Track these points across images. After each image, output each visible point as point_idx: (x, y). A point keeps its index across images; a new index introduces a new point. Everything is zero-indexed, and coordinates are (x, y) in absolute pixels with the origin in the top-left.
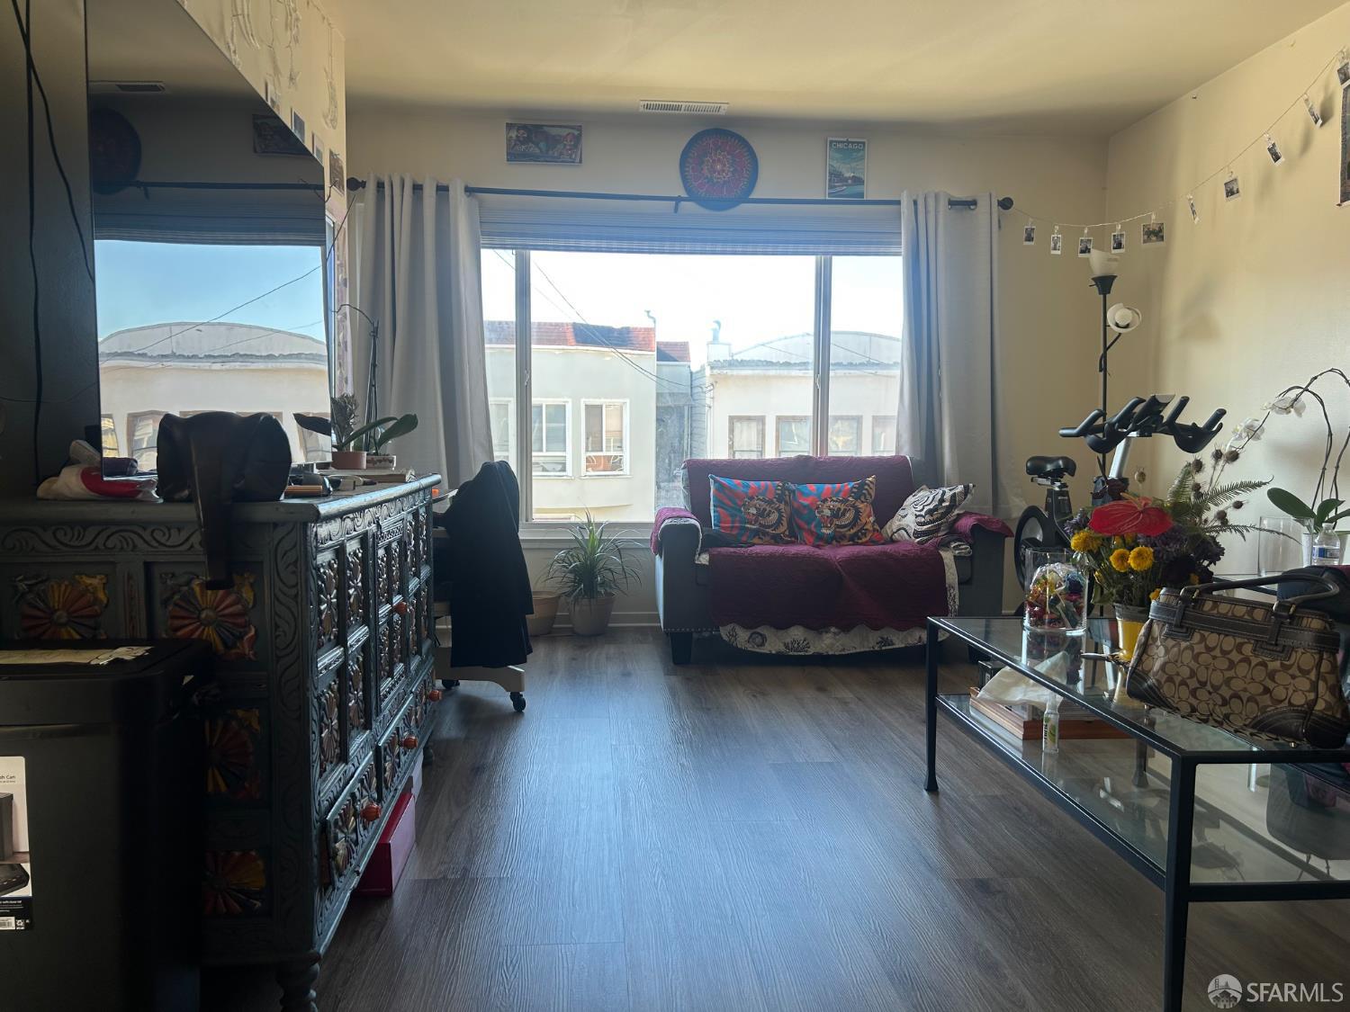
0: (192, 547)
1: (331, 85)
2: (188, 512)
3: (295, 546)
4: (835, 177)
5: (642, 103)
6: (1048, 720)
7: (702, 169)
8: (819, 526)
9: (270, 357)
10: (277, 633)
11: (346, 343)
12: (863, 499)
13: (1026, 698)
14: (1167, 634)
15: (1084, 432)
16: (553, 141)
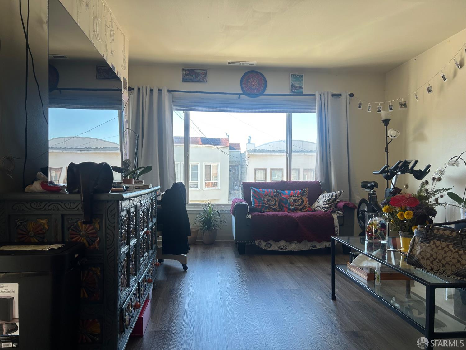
0: (78, 209)
1: (124, 56)
2: (78, 197)
3: (114, 209)
4: (293, 86)
5: (228, 62)
6: (376, 273)
7: (248, 84)
8: (290, 205)
9: (97, 149)
10: (107, 240)
11: (127, 142)
12: (304, 196)
13: (368, 265)
14: (421, 241)
15: (382, 173)
16: (197, 75)
